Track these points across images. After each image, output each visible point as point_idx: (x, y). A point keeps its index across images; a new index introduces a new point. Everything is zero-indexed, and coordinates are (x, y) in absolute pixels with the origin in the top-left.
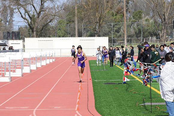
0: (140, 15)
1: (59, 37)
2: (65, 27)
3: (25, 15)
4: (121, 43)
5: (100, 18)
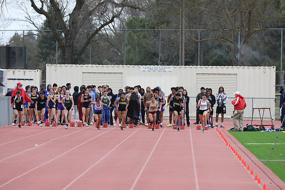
5: (250, 13)
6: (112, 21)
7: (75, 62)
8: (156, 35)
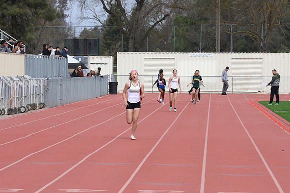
5: (271, 12)
6: (164, 19)
7: (136, 50)
8: (197, 29)
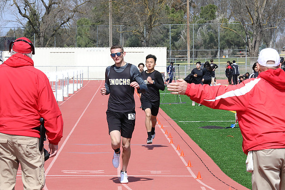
0: (212, 12)
1: (79, 46)
2: (88, 30)
3: (25, 10)
4: (179, 57)
5: (151, 16)
6: (68, 20)
